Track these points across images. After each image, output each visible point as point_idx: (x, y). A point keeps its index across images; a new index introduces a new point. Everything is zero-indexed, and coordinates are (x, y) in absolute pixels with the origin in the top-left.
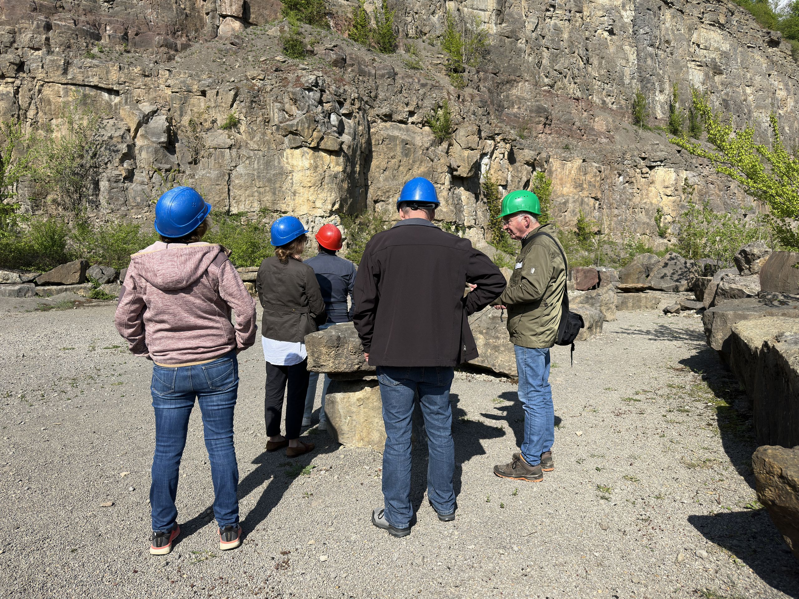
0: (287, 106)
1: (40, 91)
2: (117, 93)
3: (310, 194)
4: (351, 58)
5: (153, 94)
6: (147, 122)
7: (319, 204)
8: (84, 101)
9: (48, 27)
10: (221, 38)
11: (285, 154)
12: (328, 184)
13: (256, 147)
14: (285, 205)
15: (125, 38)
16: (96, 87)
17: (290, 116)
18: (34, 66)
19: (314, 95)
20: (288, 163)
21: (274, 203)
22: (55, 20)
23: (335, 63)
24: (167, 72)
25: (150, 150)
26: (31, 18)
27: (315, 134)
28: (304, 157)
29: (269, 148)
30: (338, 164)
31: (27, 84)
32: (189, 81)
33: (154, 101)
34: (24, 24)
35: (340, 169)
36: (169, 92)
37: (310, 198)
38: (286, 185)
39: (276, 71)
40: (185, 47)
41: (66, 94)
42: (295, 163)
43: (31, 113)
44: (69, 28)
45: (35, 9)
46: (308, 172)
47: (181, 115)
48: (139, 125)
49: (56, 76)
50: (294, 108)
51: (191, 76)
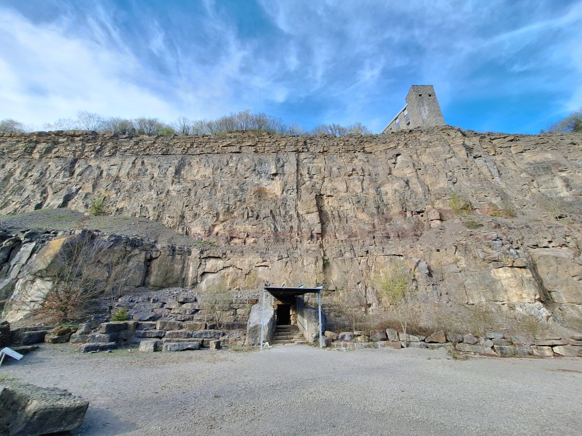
0: (485, 250)
1: (375, 260)
2: (402, 256)
3: (517, 290)
4: (502, 223)
5: (416, 254)
6: (418, 265)
7: (524, 296)
8: (391, 260)
9: (374, 238)
10: (433, 228)
11: (492, 272)
12: (527, 284)
13: (473, 270)
14: (502, 298)
15: (399, 236)
16: (395, 255)
17: (488, 253)
18: (372, 251)
19: (498, 242)
20: (495, 276)
21: (494, 297)
22: (375, 235)
23: (495, 227)
24: (420, 245)
25: (423, 277)
26: (368, 236)
27: (509, 260)
28: (506, 272)
29: (481, 270)
30: (527, 273)
31: (371, 258)
32: (430, 246)
33: (417, 257)
34: (367, 238)
35: (531, 275)
36: (422, 252)
37: (518, 293)
38: (499, 287)
39: (471, 235)
40: (421, 234)
41: (385, 259)
42: (501, 275)
43: (373, 268)
44: (381, 237)
45: (369, 233)
46: (512, 279)
47: (430, 261)
48: (416, 267)
49: (380, 253)
50: (490, 249)
51: (431, 244)
